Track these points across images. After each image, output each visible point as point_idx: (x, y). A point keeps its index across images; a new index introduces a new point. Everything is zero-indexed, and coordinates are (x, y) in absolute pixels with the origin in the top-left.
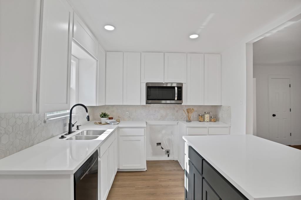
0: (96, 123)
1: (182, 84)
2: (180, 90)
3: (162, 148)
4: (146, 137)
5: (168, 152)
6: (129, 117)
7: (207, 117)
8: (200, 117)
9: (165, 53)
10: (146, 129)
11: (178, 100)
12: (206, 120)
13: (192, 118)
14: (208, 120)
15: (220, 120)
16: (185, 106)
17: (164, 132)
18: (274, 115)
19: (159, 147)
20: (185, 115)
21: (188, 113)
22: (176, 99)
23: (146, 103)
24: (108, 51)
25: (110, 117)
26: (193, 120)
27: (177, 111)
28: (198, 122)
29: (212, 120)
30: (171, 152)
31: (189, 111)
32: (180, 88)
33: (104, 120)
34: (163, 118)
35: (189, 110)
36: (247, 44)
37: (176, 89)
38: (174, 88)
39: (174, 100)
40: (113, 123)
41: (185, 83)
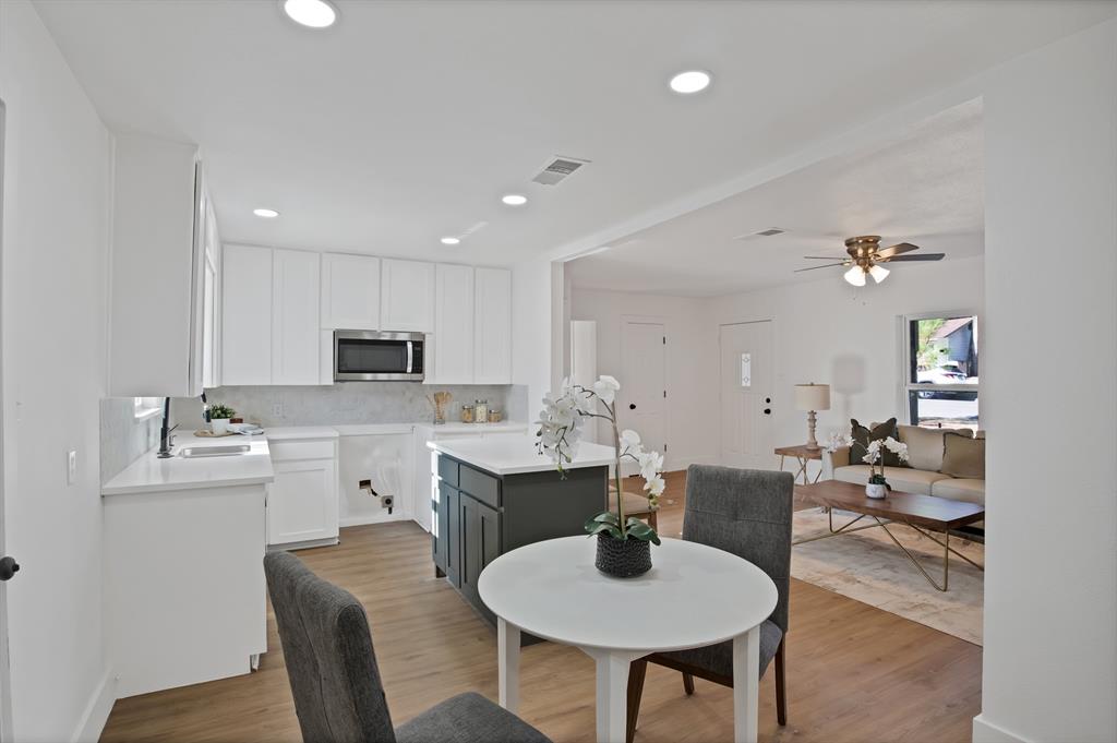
0: (197, 435)
1: (424, 336)
2: (419, 349)
3: (375, 494)
4: (337, 462)
5: (388, 501)
6: (284, 417)
7: (481, 411)
8: (466, 411)
9: (384, 260)
10: (337, 442)
11: (413, 372)
12: (479, 418)
13: (446, 415)
14: (484, 419)
15: (510, 417)
16: (431, 386)
17: (377, 452)
18: (633, 407)
19: (366, 490)
20: (430, 407)
21: (438, 402)
22: (409, 369)
23: (336, 381)
24: (229, 243)
25: (236, 417)
26: (450, 421)
27: (411, 401)
28: (462, 424)
29: (493, 419)
30: (395, 502)
31: (440, 398)
32: (419, 346)
33: (221, 424)
34: (375, 418)
35: (441, 394)
36: (554, 264)
37: (410, 345)
38: (404, 343)
39: (405, 372)
40: (251, 432)
41: (430, 334)
